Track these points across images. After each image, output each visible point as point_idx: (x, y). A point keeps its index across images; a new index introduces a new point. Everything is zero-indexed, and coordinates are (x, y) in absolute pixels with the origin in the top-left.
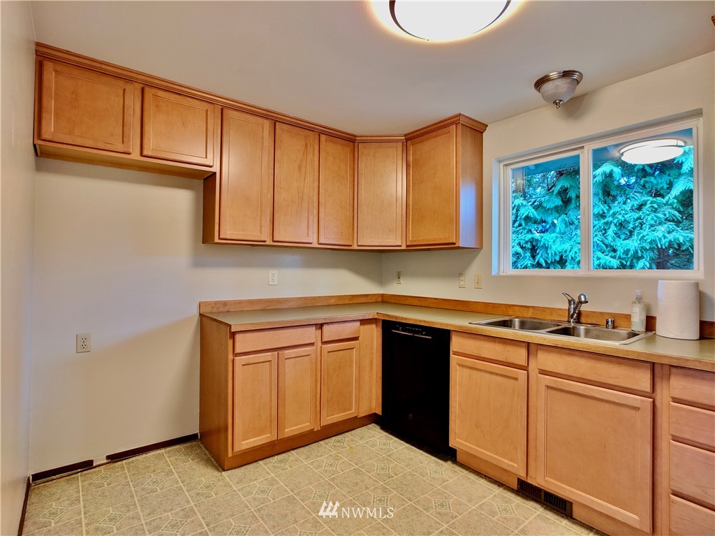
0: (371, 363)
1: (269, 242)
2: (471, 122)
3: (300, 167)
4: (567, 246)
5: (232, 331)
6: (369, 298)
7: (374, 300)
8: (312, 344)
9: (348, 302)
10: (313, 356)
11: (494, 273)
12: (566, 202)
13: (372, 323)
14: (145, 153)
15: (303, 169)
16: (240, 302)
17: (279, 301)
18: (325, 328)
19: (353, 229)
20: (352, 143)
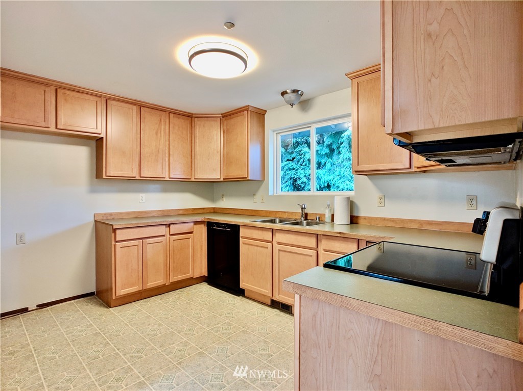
0: (202, 247)
1: (138, 177)
2: (256, 109)
3: (157, 134)
4: (331, 177)
5: (114, 228)
6: (205, 210)
7: (208, 212)
8: (164, 236)
9: (191, 212)
10: (164, 242)
11: (271, 193)
12: (332, 151)
13: (202, 224)
14: (59, 127)
15: (159, 135)
16: (121, 213)
17: (146, 212)
18: (171, 226)
19: (192, 169)
20: (190, 118)
